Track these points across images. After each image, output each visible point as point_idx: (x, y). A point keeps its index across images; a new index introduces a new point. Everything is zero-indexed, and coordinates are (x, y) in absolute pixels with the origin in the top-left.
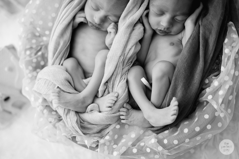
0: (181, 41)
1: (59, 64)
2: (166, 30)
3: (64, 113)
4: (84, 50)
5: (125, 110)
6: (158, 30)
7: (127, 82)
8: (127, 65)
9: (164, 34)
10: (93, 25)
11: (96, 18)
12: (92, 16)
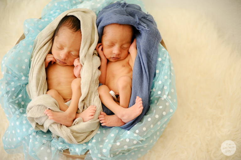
0: (128, 63)
1: (43, 94)
2: (117, 56)
3: (58, 127)
4: (59, 84)
5: (103, 116)
6: (112, 58)
7: (100, 97)
8: (96, 86)
9: (116, 60)
10: (60, 61)
11: (61, 55)
12: (58, 55)
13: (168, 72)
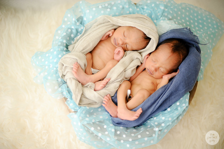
0: (157, 85)
13: (175, 117)
